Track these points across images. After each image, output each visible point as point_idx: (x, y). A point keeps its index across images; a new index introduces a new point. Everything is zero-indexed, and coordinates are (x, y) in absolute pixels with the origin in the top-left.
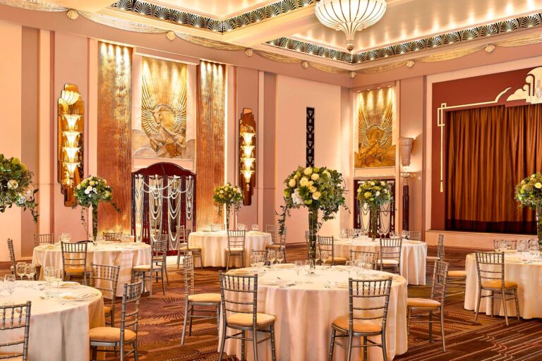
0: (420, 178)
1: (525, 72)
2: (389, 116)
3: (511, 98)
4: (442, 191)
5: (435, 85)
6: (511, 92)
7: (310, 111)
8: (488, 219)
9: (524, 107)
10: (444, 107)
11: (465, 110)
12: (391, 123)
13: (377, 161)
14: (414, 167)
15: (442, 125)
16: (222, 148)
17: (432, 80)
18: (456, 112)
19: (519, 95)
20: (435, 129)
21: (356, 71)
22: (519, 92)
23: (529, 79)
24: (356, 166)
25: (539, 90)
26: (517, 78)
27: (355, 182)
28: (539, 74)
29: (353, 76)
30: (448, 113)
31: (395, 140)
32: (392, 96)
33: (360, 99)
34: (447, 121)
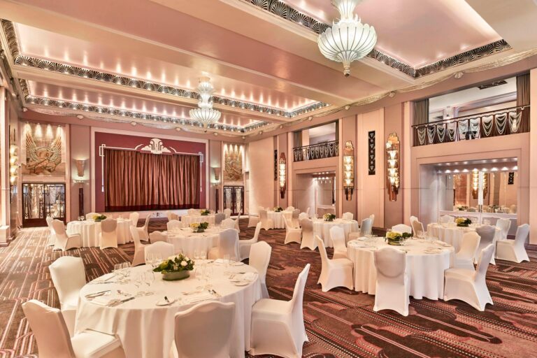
0: (88, 184)
1: (150, 139)
2: (59, 144)
3: (143, 149)
4: (103, 191)
5: (96, 133)
6: (144, 146)
8: (122, 205)
9: (148, 154)
10: (103, 146)
11: (114, 150)
12: (60, 148)
13: (46, 172)
14: (85, 178)
15: (103, 156)
17: (94, 130)
18: (109, 150)
19: (147, 148)
20: (98, 158)
22: (147, 147)
23: (151, 142)
24: (24, 174)
25: (157, 148)
26: (147, 141)
27: (23, 184)
28: (156, 141)
29: (25, 110)
30: (105, 149)
31: (65, 158)
32: (61, 132)
33: (27, 128)
34: (105, 154)
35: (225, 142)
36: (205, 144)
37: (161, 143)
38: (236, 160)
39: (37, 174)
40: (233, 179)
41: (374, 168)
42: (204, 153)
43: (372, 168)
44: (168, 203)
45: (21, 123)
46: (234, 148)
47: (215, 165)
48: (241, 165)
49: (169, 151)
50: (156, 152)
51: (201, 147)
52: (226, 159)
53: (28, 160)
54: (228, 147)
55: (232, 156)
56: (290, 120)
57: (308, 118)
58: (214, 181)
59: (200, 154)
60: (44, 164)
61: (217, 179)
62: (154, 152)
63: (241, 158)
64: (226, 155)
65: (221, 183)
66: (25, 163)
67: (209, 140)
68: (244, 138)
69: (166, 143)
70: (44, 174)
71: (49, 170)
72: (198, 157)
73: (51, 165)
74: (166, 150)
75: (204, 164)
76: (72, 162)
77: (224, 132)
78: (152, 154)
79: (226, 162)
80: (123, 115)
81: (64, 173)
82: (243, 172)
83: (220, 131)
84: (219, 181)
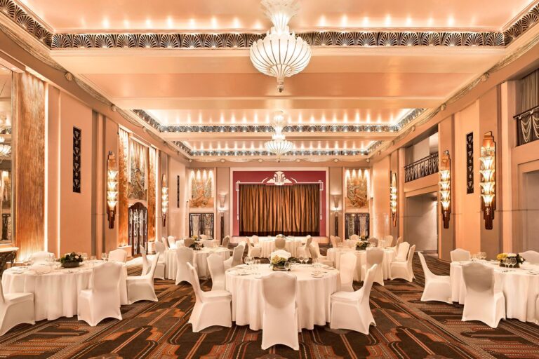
0: (228, 213)
1: (274, 172)
2: (210, 183)
3: (268, 182)
4: (238, 220)
5: (234, 172)
6: (269, 180)
7: (178, 177)
9: (273, 186)
10: (239, 182)
11: (247, 185)
12: (211, 187)
13: (203, 205)
14: (225, 208)
15: (238, 190)
16: (155, 196)
17: (233, 169)
18: (243, 185)
19: (271, 181)
20: (235, 192)
21: (193, 160)
23: (275, 175)
24: (190, 207)
25: (279, 180)
26: (271, 174)
27: (190, 214)
28: (279, 174)
29: (190, 161)
30: (240, 185)
31: (213, 195)
32: (212, 174)
33: (192, 173)
34: (240, 189)
35: (346, 168)
36: (325, 172)
37: (283, 175)
38: (360, 185)
39: (198, 206)
40: (356, 206)
41: (472, 183)
42: (324, 181)
43: (470, 183)
44: (290, 231)
45: (189, 170)
46: (357, 173)
47: (335, 192)
48: (366, 190)
49: (290, 182)
50: (279, 183)
51: (321, 175)
52: (348, 185)
53: (192, 196)
54: (351, 172)
55: (355, 182)
56: (398, 135)
57: (411, 128)
58: (333, 208)
59: (320, 182)
60: (201, 199)
61: (336, 206)
62: (277, 184)
63: (365, 183)
64: (348, 182)
65: (342, 211)
66: (191, 199)
67: (329, 168)
68: (368, 161)
69: (288, 174)
70: (202, 207)
71: (204, 204)
72: (318, 185)
73: (205, 200)
74: (287, 181)
75: (324, 192)
76: (218, 196)
77: (346, 158)
78: (276, 186)
79: (348, 188)
80: (252, 155)
81: (213, 206)
82: (368, 198)
83: (341, 157)
84: (339, 208)
